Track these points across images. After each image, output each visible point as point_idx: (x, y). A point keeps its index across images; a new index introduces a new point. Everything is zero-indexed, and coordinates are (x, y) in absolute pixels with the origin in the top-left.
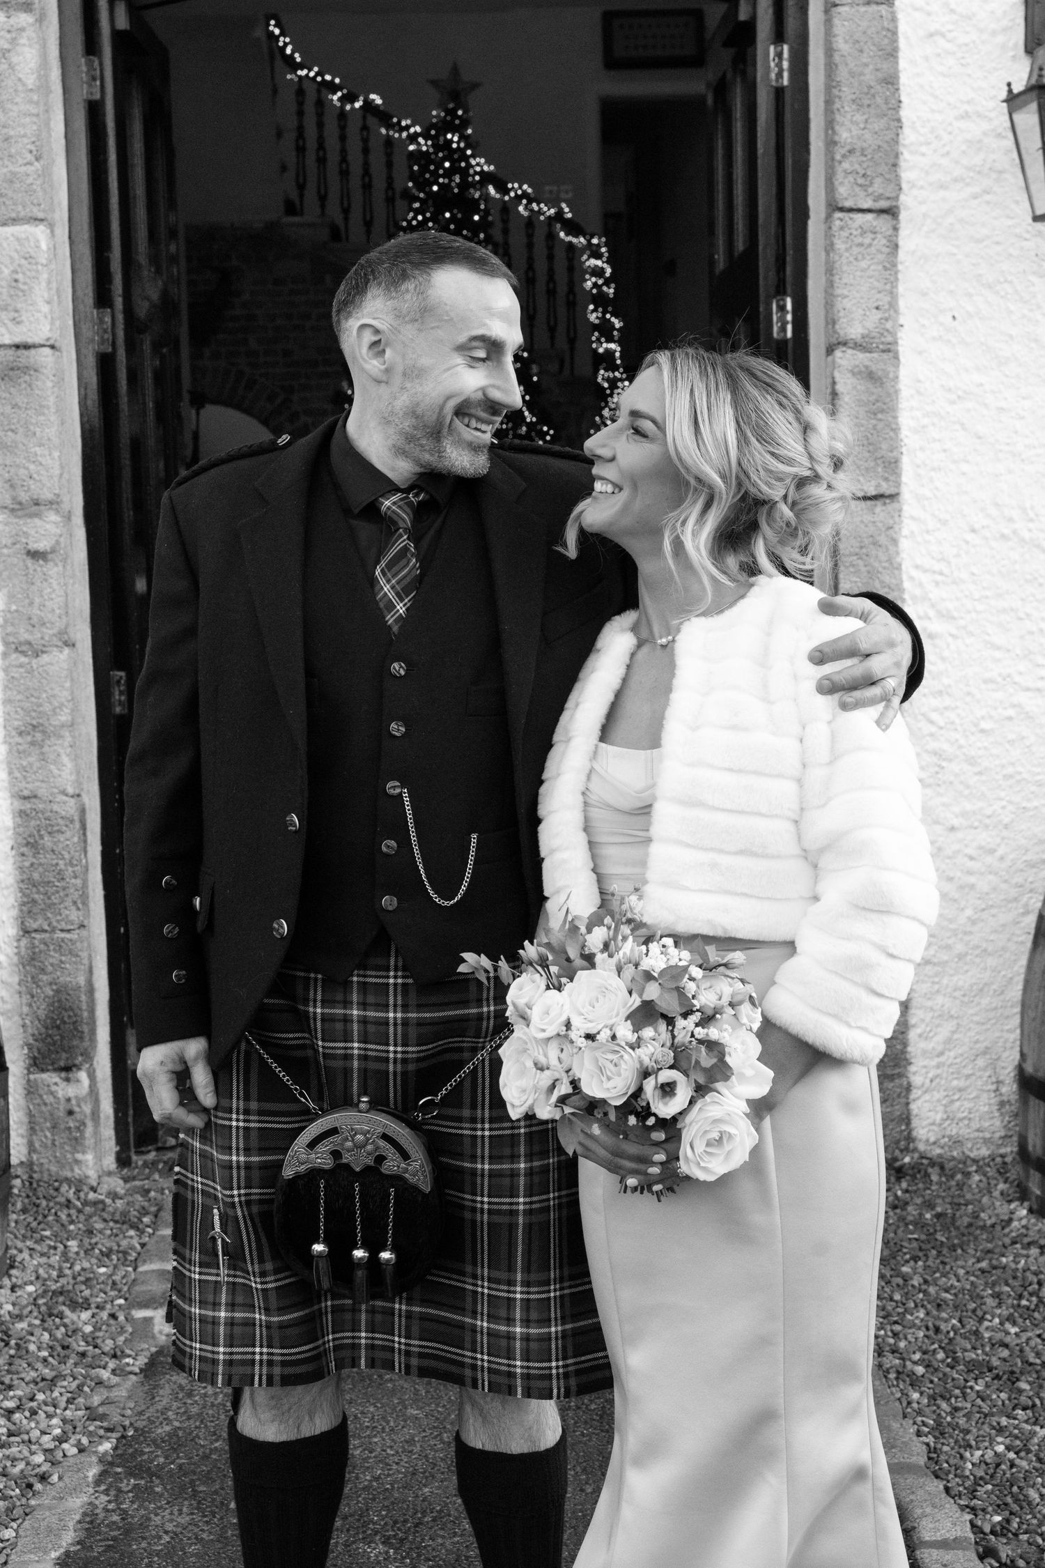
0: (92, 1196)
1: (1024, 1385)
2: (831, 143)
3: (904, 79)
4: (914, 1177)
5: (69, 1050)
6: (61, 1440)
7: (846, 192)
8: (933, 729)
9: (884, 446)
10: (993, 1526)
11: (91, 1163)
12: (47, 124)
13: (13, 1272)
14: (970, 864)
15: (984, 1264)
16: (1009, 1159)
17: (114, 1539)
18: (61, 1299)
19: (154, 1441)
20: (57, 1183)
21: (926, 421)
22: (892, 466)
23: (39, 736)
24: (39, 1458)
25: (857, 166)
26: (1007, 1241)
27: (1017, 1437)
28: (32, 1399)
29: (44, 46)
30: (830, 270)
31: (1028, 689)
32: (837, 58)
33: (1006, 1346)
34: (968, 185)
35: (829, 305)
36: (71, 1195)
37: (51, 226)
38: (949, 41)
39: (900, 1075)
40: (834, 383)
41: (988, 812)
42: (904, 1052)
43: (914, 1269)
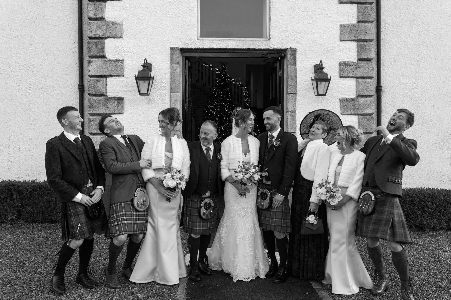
2: (287, 84)
3: (297, 76)
7: (289, 91)
9: (294, 126)
12: (180, 79)
22: (295, 128)
25: (291, 88)
29: (180, 69)
30: (287, 101)
32: (288, 73)
34: (306, 90)
35: (287, 106)
37: (180, 93)
38: (304, 71)
40: (287, 117)
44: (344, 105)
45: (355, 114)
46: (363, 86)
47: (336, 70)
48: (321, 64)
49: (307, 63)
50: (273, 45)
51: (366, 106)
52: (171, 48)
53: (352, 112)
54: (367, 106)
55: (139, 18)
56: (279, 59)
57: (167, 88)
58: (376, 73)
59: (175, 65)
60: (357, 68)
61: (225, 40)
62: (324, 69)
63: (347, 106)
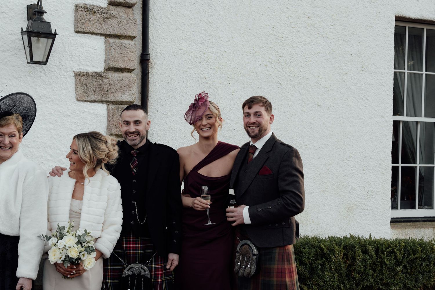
34: (11, 52)
38: (7, 15)
44: (82, 84)
45: (102, 102)
46: (117, 51)
47: (69, 19)
48: (39, 4)
51: (121, 87)
53: (97, 97)
54: (124, 88)
58: (142, 30)
60: (106, 18)
62: (45, 14)
63: (88, 86)
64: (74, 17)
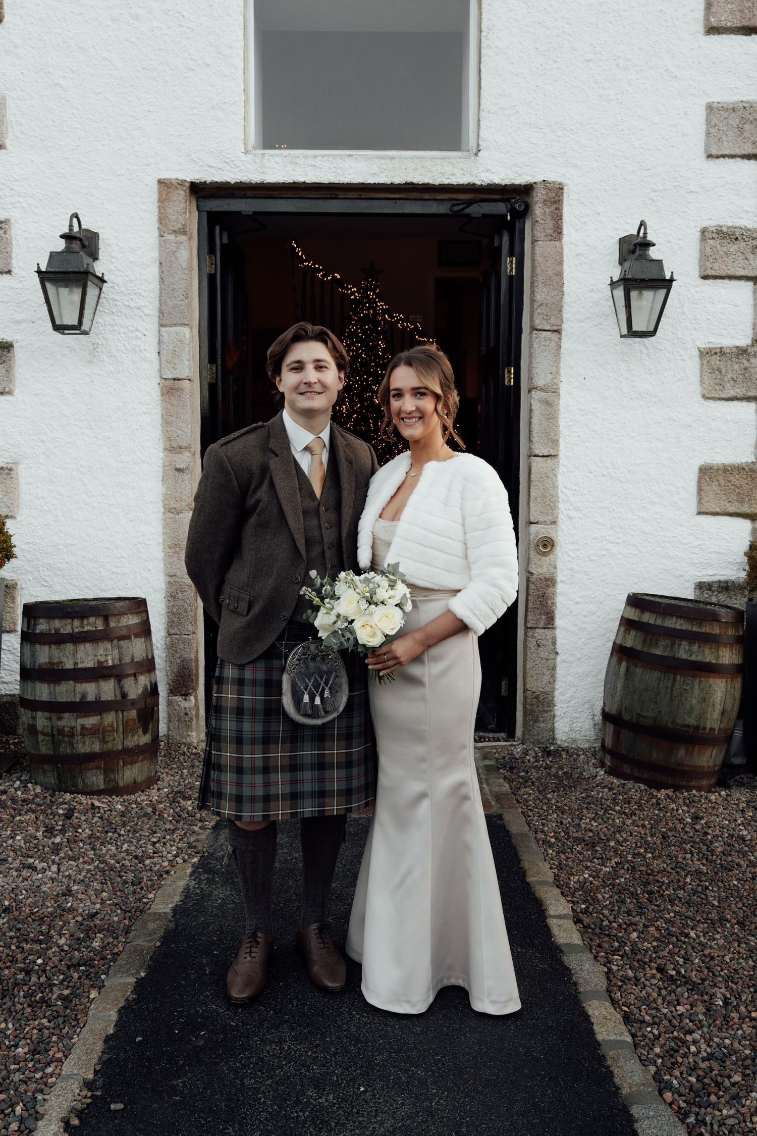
0: (194, 751)
1: (598, 849)
2: (533, 301)
3: (565, 274)
4: (555, 756)
5: (187, 686)
6: (176, 856)
7: (538, 323)
8: (570, 559)
9: (552, 434)
10: (582, 909)
11: (194, 736)
12: (191, 284)
13: (159, 782)
14: (584, 619)
15: (584, 795)
16: (597, 749)
17: (197, 900)
18: (179, 795)
19: (216, 859)
20: (179, 745)
21: (571, 423)
22: (555, 443)
23: (178, 549)
24: (166, 864)
25: (544, 311)
26: (594, 785)
27: (594, 871)
28: (164, 838)
29: (191, 250)
30: (531, 356)
31: (612, 543)
32: (536, 264)
33: (591, 831)
34: (592, 321)
35: (530, 372)
36: (185, 750)
37: (191, 328)
38: (586, 258)
39: (550, 711)
40: (531, 405)
41: (593, 596)
42: (552, 700)
43: (553, 796)
44: (713, 369)
45: (749, 399)
47: (690, 256)
48: (641, 234)
49: (597, 230)
50: (488, 170)
52: (160, 182)
53: (739, 391)
55: (58, 84)
56: (509, 218)
57: (149, 312)
59: (172, 237)
61: (334, 156)
62: (651, 248)
63: (724, 371)
64: (698, 252)
